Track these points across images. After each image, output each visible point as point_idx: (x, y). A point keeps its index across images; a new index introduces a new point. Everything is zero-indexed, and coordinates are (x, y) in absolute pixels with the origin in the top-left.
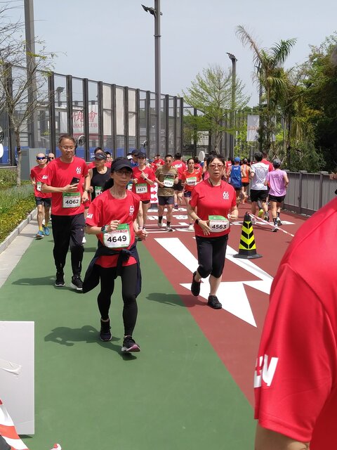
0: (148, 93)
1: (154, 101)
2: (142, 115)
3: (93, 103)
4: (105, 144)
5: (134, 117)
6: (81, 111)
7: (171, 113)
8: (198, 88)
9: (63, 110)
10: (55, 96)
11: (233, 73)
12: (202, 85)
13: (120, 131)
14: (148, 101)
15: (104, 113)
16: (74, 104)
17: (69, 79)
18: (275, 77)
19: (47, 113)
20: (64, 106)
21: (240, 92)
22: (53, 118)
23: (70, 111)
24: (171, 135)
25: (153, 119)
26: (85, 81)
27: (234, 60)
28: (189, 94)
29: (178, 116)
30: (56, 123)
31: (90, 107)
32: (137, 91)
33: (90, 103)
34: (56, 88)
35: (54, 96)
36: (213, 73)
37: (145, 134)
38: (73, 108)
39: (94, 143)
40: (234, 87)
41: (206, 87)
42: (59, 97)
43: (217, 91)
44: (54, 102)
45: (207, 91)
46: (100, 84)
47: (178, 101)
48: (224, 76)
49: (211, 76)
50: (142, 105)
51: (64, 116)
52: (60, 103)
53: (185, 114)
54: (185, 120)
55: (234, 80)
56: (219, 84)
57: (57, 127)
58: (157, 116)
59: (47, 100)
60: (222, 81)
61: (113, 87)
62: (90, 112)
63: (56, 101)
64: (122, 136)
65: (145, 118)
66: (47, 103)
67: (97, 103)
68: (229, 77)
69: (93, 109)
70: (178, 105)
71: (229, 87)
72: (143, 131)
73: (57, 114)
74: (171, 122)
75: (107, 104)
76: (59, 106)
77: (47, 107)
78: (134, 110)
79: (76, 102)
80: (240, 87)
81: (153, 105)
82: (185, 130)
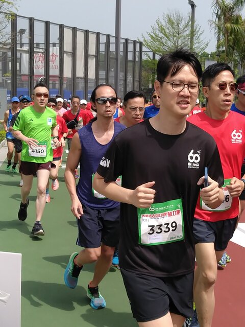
0: (108, 36)
1: (114, 44)
2: (102, 58)
3: (54, 45)
4: (65, 86)
5: (94, 60)
6: (42, 53)
7: (130, 57)
8: (158, 32)
9: (25, 52)
10: (18, 38)
11: (192, 19)
12: (162, 29)
13: (80, 73)
14: (108, 44)
15: (65, 55)
16: (35, 46)
17: (31, 21)
18: (233, 23)
19: (9, 54)
20: (26, 48)
21: (198, 38)
22: (15, 60)
23: (31, 53)
24: (130, 78)
25: (112, 62)
26: (47, 24)
27: (193, 6)
28: (149, 39)
29: (137, 59)
30: (18, 64)
31: (51, 49)
32: (98, 35)
33: (51, 45)
34: (18, 30)
35: (16, 38)
36: (172, 18)
37: (104, 77)
38: (35, 50)
39: (54, 85)
40: (193, 33)
41: (165, 32)
42: (21, 39)
43: (176, 36)
44: (16, 44)
45: (166, 36)
46: (62, 27)
47: (138, 45)
48: (183, 21)
49: (170, 22)
50: (102, 48)
51: (25, 57)
52: (22, 45)
53: (144, 58)
54: (143, 63)
55: (192, 26)
56: (178, 29)
57: (18, 68)
58: (117, 59)
59: (10, 41)
60: (181, 26)
61: (74, 30)
62: (51, 54)
63: (18, 42)
64: (81, 78)
65: (105, 61)
66: (9, 44)
67: (57, 45)
68: (188, 23)
69: (54, 51)
70: (138, 49)
71: (188, 32)
72: (102, 74)
73: (18, 55)
74: (130, 65)
75: (68, 47)
76: (21, 47)
77: (9, 49)
78: (94, 53)
79: (38, 44)
80: (199, 33)
81: (112, 48)
82: (143, 73)
